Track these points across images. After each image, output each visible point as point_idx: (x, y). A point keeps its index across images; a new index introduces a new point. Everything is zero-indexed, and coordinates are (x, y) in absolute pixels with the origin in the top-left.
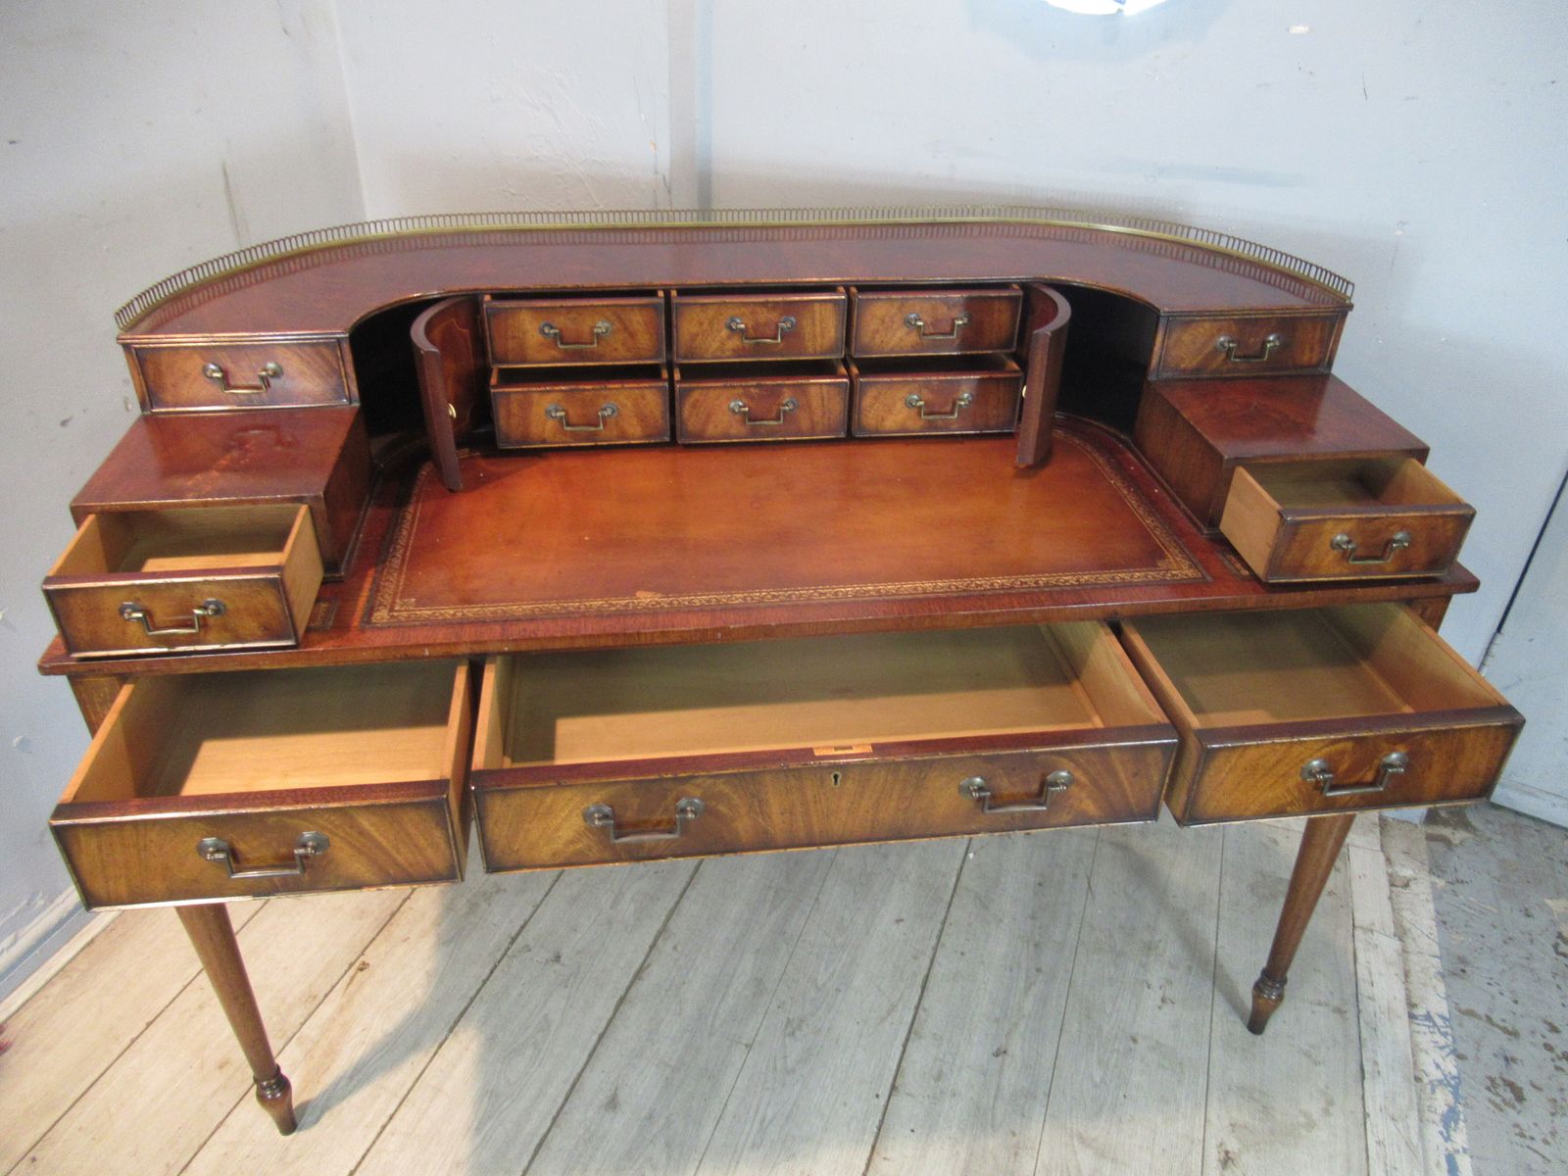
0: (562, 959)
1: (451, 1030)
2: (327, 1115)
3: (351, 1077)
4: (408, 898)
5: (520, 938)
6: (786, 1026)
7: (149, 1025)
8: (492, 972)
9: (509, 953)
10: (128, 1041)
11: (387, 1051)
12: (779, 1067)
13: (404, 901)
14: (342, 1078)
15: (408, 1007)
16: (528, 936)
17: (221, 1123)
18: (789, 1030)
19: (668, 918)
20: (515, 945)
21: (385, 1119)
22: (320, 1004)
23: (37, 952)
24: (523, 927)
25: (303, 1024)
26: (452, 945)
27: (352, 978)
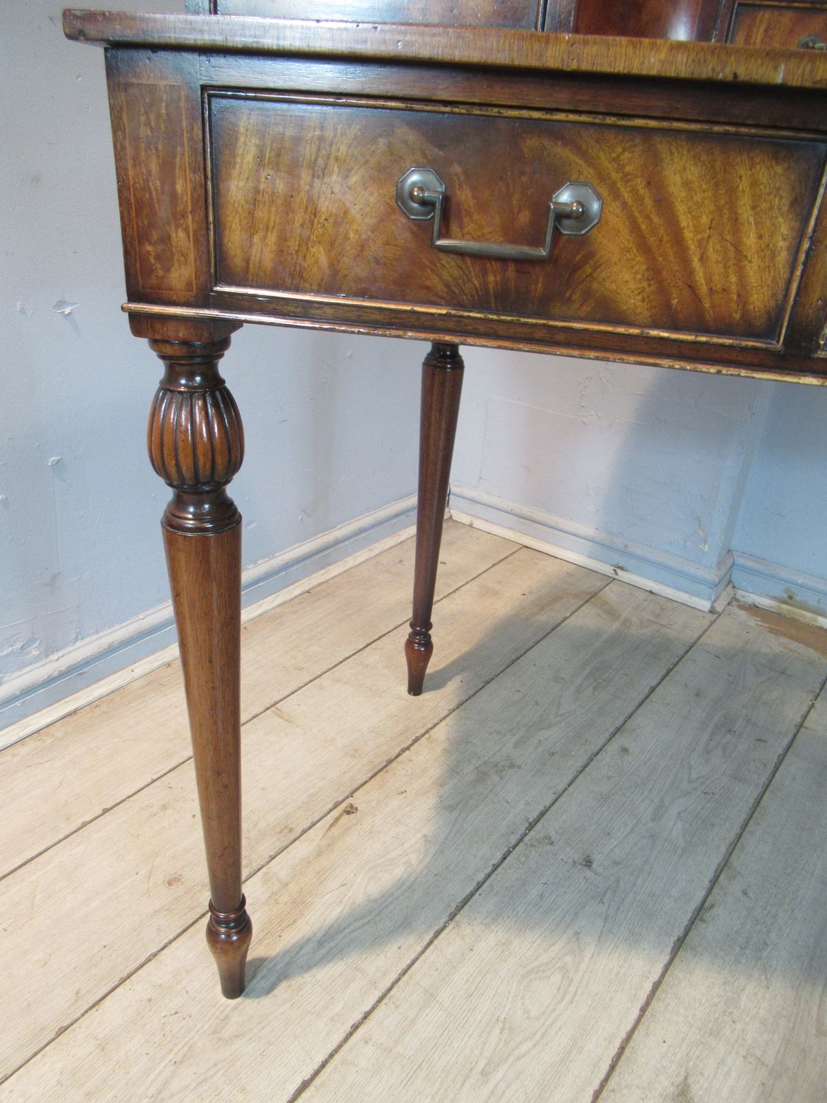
0: (594, 866)
1: (452, 917)
2: (283, 985)
3: (321, 943)
4: (408, 748)
5: (539, 826)
7: (105, 811)
8: (504, 858)
9: (526, 839)
10: (79, 824)
11: (369, 921)
13: (404, 750)
14: (309, 939)
15: (399, 872)
16: (550, 826)
17: (155, 955)
19: (730, 853)
20: (532, 833)
21: (358, 1016)
22: (295, 840)
23: (18, 703)
24: (543, 814)
25: (273, 858)
26: (455, 813)
27: (337, 820)
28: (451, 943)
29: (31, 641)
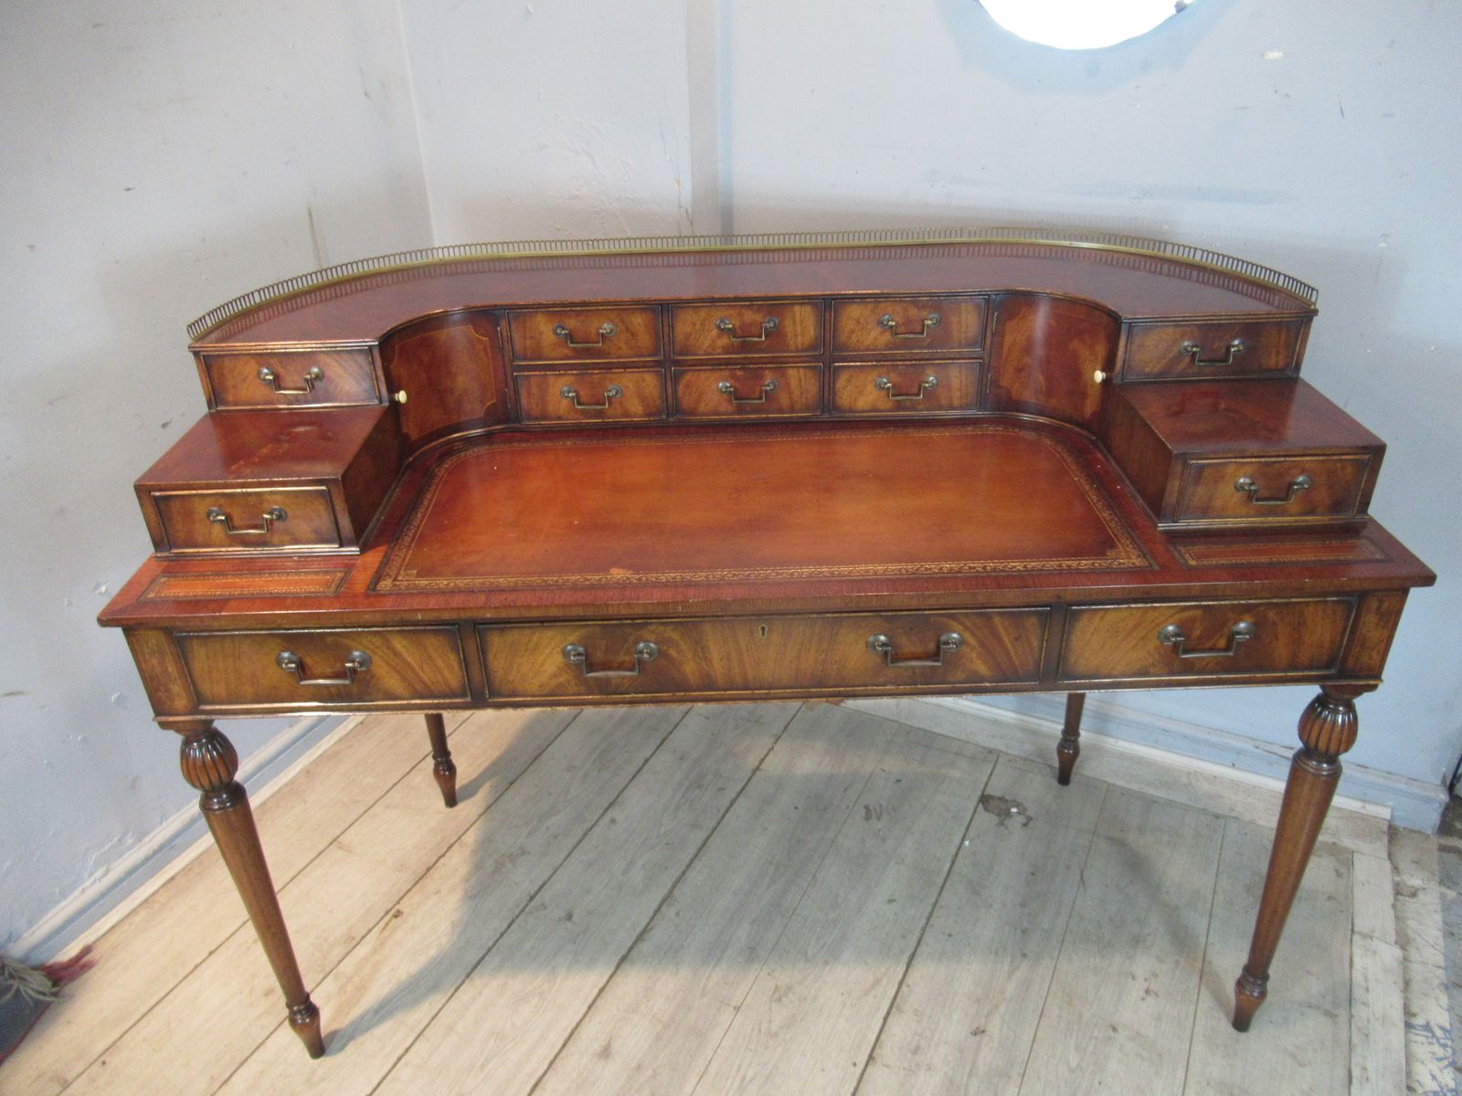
0: (573, 918)
1: (468, 975)
2: (352, 1043)
3: (376, 1012)
4: (443, 855)
5: (537, 898)
6: (774, 992)
7: (211, 953)
8: (509, 926)
9: (527, 909)
10: (192, 966)
11: (410, 991)
12: (763, 1031)
13: (440, 858)
14: (368, 1011)
15: (432, 952)
16: (546, 895)
17: (262, 1044)
18: (777, 996)
19: (674, 887)
20: (532, 902)
21: (402, 1050)
22: (356, 946)
23: (125, 883)
24: (542, 887)
25: (340, 962)
26: (477, 900)
27: (387, 924)
28: (466, 992)
29: (125, 834)
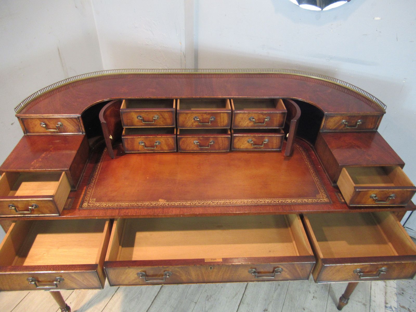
1: (116, 292)
6: (207, 297)
11: (98, 297)
12: (203, 310)
14: (86, 304)
18: (207, 299)
